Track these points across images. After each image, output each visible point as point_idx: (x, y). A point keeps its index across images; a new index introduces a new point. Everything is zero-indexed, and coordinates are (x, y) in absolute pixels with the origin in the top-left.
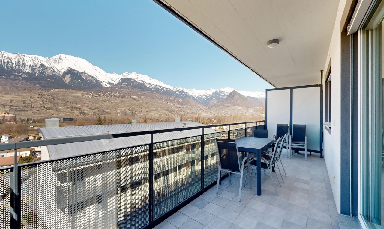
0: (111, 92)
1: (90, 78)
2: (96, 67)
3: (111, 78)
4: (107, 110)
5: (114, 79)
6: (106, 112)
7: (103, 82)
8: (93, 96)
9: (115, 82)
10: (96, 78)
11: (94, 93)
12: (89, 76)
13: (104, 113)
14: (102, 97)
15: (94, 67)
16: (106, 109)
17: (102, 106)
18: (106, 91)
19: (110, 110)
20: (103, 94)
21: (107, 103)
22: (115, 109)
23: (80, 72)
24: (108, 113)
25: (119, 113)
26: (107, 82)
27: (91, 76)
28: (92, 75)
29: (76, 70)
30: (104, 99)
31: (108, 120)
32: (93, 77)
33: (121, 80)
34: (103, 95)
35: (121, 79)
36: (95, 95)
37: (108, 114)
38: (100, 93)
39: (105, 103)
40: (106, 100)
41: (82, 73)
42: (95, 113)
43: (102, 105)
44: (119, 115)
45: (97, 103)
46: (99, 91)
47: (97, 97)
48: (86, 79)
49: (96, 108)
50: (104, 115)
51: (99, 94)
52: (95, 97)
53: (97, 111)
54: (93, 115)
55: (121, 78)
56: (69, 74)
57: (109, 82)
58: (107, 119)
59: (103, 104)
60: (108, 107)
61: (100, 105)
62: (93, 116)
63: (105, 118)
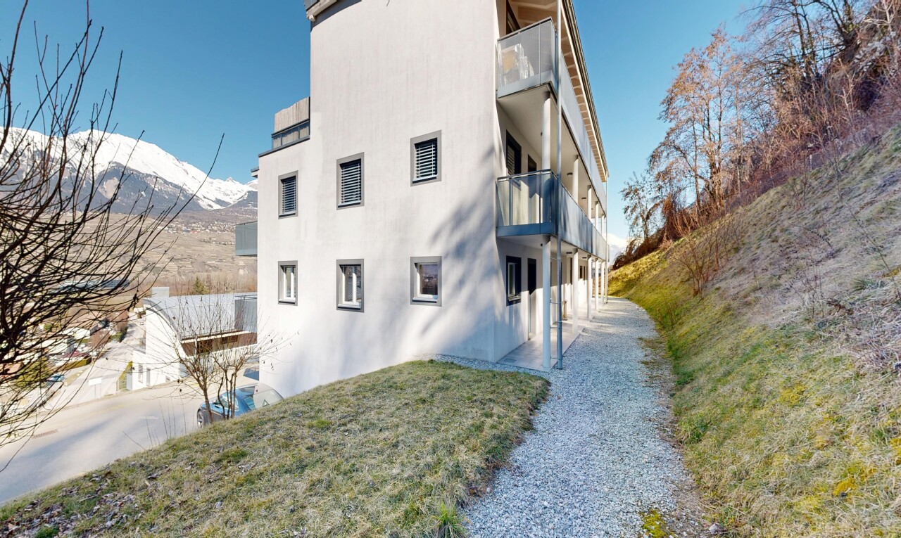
0: (223, 221)
1: (170, 189)
2: (185, 164)
3: (222, 190)
4: (214, 262)
5: (229, 193)
6: (211, 267)
7: (203, 199)
8: (177, 229)
9: (232, 200)
10: (184, 190)
11: (181, 223)
12: (168, 184)
13: (207, 267)
14: (200, 232)
15: (180, 165)
16: (210, 258)
17: (201, 253)
18: (211, 218)
19: (221, 260)
20: (203, 226)
21: (213, 247)
22: (233, 258)
23: (143, 174)
24: (215, 268)
25: (243, 267)
26: (214, 199)
27: (171, 184)
28: (176, 182)
29: (133, 170)
30: (206, 238)
31: (216, 284)
32: (176, 186)
33: (246, 196)
34: (203, 228)
35: (246, 194)
36: (184, 228)
37: (214, 271)
38: (194, 223)
39: (207, 246)
40: (210, 239)
41: (151, 176)
42: (183, 268)
43: (201, 251)
44: (241, 272)
45: (187, 247)
46: (194, 218)
47: (188, 231)
48: (161, 190)
49: (186, 257)
50: (206, 274)
51: (193, 225)
52: (184, 233)
53: (189, 264)
54: (179, 273)
55: (246, 191)
56: (115, 178)
57: (218, 198)
58: (214, 283)
59: (204, 249)
60: (215, 255)
61: (194, 250)
62: (177, 276)
63: (209, 280)
